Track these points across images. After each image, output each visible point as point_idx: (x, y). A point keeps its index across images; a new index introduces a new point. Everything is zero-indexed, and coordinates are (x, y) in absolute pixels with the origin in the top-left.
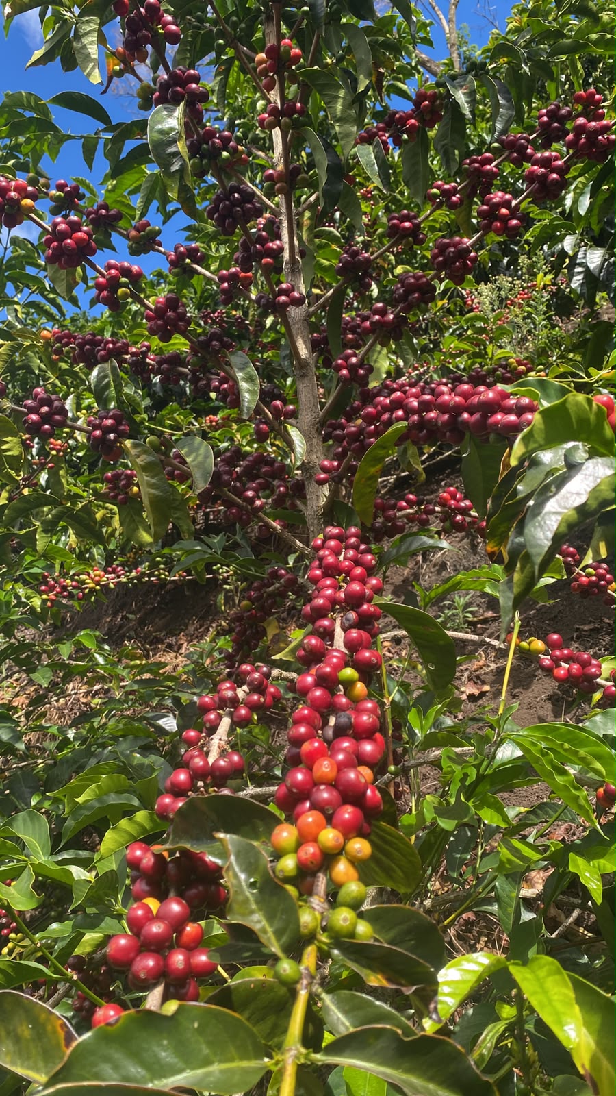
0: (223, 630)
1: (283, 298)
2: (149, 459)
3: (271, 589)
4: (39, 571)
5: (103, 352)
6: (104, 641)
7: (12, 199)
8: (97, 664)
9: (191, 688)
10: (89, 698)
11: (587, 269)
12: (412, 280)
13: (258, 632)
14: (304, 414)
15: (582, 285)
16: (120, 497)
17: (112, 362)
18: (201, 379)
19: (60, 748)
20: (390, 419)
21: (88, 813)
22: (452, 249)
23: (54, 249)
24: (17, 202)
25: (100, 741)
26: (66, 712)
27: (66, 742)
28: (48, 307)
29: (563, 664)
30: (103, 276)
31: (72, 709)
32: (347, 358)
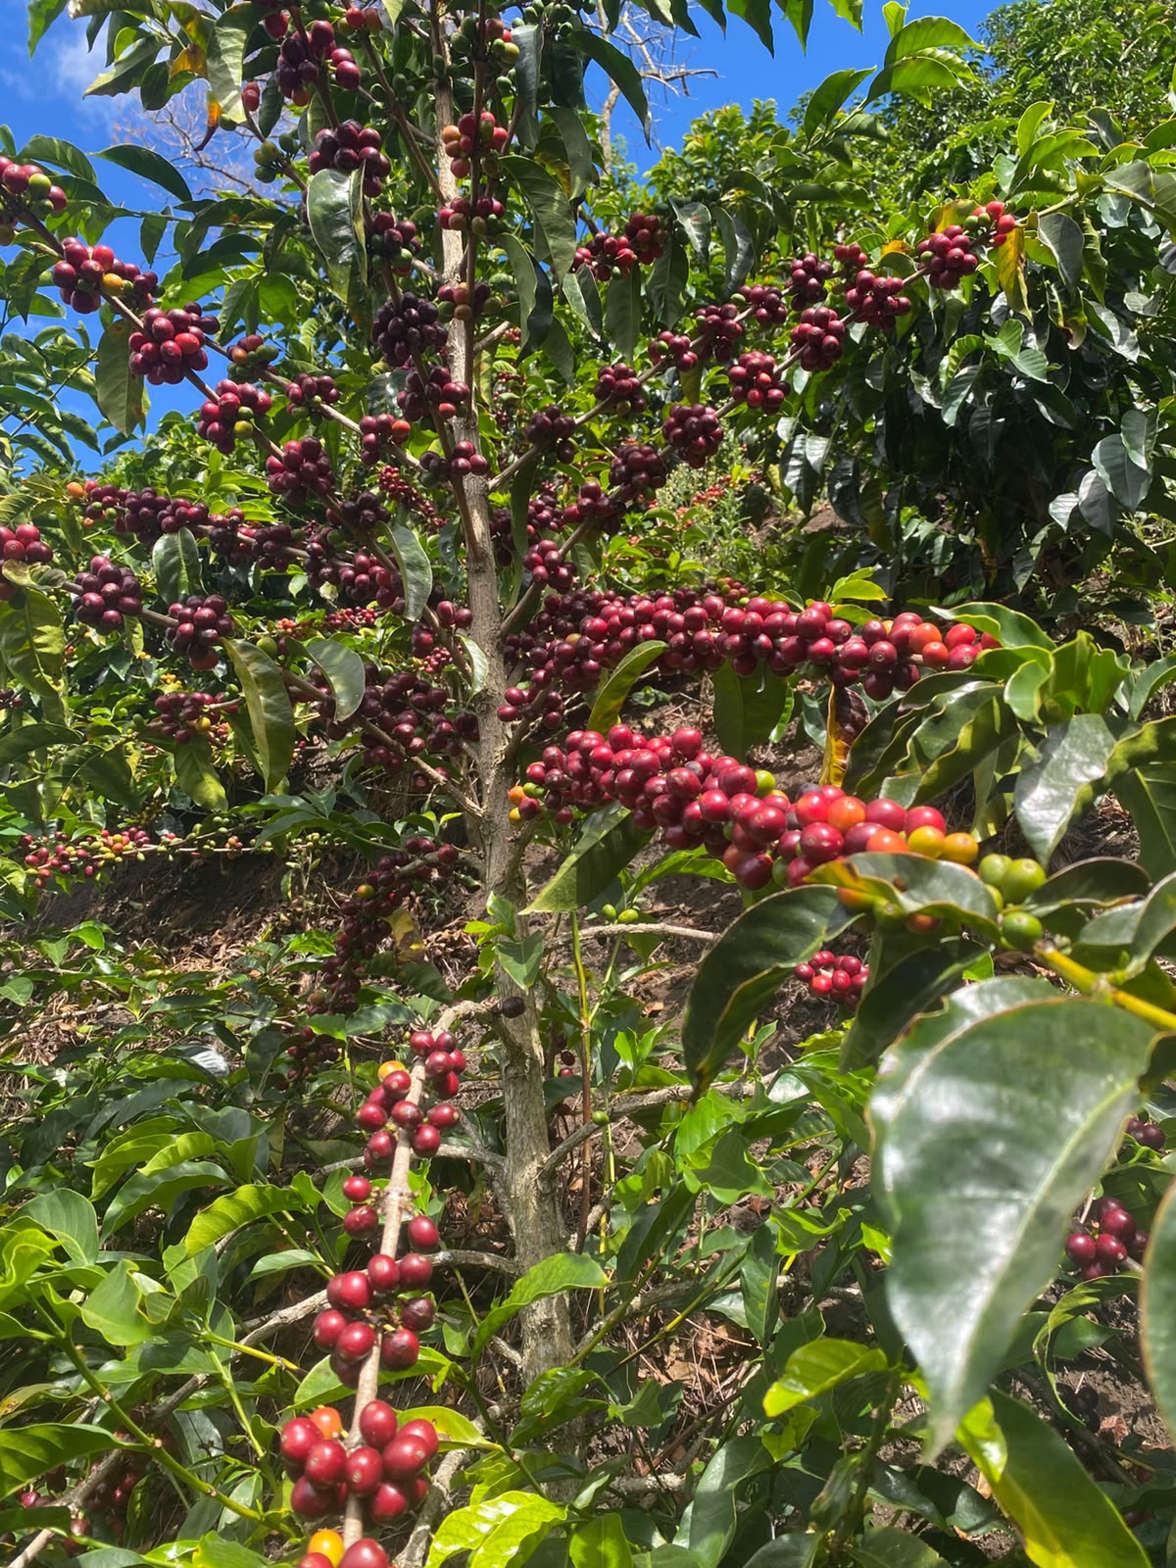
0: (283, 926)
1: (462, 461)
2: (264, 668)
3: (407, 867)
4: (16, 832)
5: (170, 519)
6: (115, 939)
7: (90, 270)
8: (98, 973)
9: (245, 1009)
10: (74, 1024)
11: (806, 463)
12: (639, 455)
13: (377, 930)
14: (479, 622)
15: (798, 483)
16: (180, 732)
17: (183, 533)
18: (324, 566)
19: (45, 1098)
20: (635, 636)
21: (144, 1192)
22: (695, 419)
23: (147, 353)
24: (98, 276)
25: (113, 1087)
26: (36, 1045)
27: (53, 1089)
28: (49, 445)
29: (823, 972)
30: (215, 402)
31: (45, 1041)
32: (544, 551)
